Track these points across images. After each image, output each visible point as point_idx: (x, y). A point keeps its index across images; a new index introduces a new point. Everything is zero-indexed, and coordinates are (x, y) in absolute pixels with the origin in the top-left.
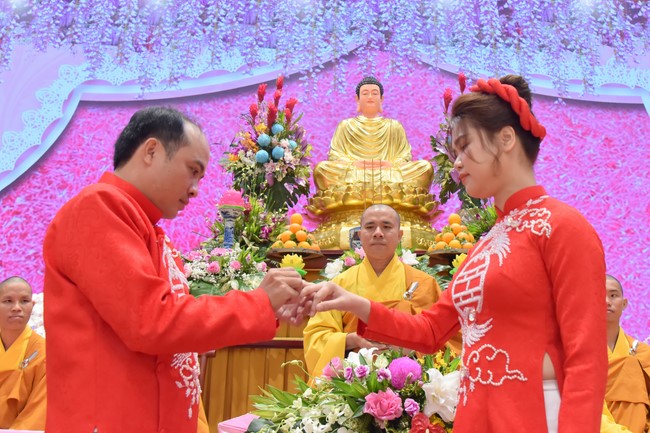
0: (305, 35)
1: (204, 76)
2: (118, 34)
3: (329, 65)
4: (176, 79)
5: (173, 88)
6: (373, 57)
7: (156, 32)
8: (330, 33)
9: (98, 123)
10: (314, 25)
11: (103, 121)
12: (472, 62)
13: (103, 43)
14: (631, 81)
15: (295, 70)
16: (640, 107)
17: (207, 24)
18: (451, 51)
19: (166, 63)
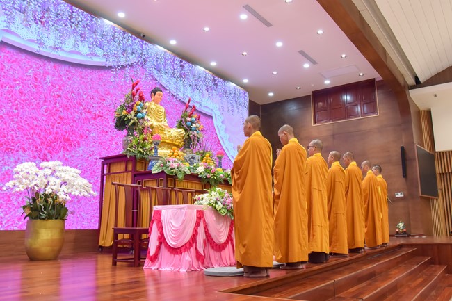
0: (115, 48)
1: (71, 52)
2: (24, 6)
3: (123, 67)
4: (57, 48)
5: (55, 53)
6: (139, 69)
7: (46, 15)
8: (124, 51)
9: (13, 59)
10: (118, 44)
11: (16, 59)
12: (170, 84)
13: (15, 8)
14: (211, 108)
15: (110, 64)
16: (212, 117)
17: (73, 23)
18: (164, 76)
19: (52, 36)
